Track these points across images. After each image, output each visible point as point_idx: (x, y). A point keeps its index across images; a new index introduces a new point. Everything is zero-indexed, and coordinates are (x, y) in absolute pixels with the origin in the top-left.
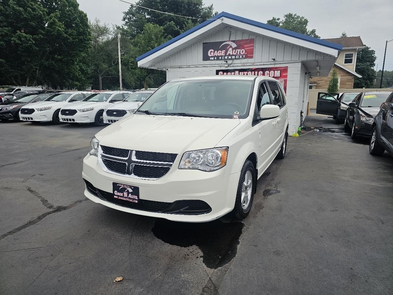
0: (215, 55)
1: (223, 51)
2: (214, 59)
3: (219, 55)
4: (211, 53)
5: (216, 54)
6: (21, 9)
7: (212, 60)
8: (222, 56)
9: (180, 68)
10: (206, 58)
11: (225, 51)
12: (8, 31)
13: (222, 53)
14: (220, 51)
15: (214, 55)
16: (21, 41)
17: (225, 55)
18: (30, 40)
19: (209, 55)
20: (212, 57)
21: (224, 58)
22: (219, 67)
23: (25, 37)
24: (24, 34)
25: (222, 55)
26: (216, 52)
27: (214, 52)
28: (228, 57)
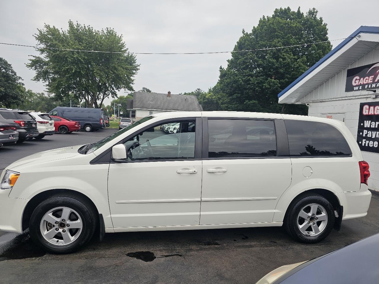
0: (361, 84)
1: (371, 77)
2: (359, 90)
3: (365, 83)
4: (356, 81)
5: (363, 81)
6: (275, 61)
7: (356, 90)
8: (368, 84)
9: (321, 102)
10: (349, 88)
11: (373, 76)
12: (263, 79)
13: (369, 80)
14: (367, 78)
15: (359, 84)
16: (270, 85)
17: (373, 82)
18: (276, 84)
19: (354, 84)
20: (356, 86)
21: (371, 86)
22: (365, 99)
23: (274, 82)
24: (273, 80)
25: (370, 82)
26: (362, 79)
27: (360, 80)
28: (376, 85)
